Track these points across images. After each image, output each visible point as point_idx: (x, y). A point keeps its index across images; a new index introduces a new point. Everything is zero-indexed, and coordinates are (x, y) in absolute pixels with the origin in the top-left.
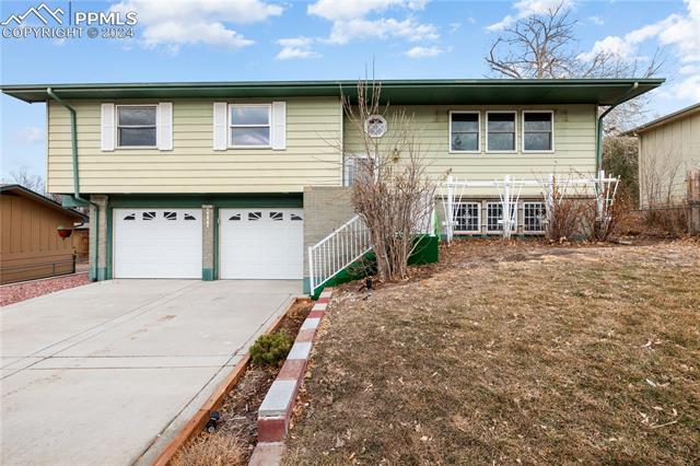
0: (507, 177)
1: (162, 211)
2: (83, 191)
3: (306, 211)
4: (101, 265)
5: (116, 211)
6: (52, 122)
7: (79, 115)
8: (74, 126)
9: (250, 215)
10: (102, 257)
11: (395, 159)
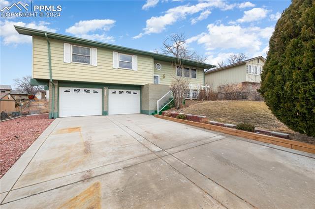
1: (83, 89)
2: (53, 78)
3: (150, 91)
4: (56, 111)
5: (60, 88)
6: (36, 46)
7: (51, 45)
8: (49, 50)
9: (120, 92)
10: (56, 108)
11: (164, 77)
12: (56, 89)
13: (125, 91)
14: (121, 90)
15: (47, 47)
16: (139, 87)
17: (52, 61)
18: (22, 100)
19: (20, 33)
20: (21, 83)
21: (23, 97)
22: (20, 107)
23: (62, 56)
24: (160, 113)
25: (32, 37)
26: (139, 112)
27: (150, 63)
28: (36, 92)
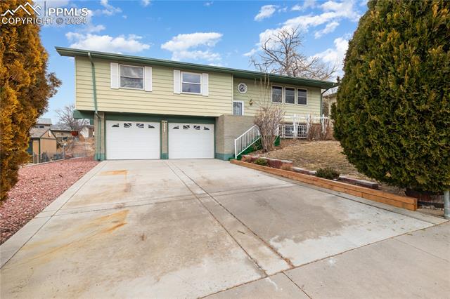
0: (295, 115)
1: (136, 123)
2: (99, 109)
3: (225, 125)
4: (103, 152)
5: (107, 122)
6: (79, 69)
7: (96, 67)
8: (94, 73)
9: (184, 126)
10: (103, 147)
11: (251, 104)
12: (103, 123)
13: (192, 125)
14: (186, 125)
15: (91, 70)
16: (212, 120)
17: (97, 88)
18: (64, 139)
19: (62, 55)
20: (62, 115)
21: (66, 135)
22: (62, 149)
23: (108, 80)
24: (239, 158)
25: (74, 58)
26: (213, 156)
27: (228, 83)
28: (82, 128)
